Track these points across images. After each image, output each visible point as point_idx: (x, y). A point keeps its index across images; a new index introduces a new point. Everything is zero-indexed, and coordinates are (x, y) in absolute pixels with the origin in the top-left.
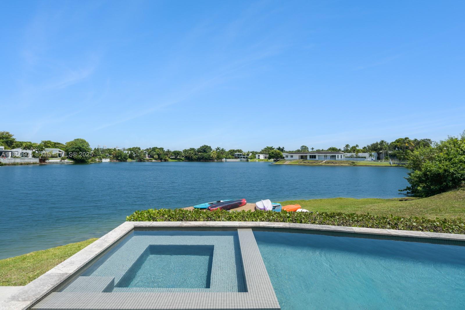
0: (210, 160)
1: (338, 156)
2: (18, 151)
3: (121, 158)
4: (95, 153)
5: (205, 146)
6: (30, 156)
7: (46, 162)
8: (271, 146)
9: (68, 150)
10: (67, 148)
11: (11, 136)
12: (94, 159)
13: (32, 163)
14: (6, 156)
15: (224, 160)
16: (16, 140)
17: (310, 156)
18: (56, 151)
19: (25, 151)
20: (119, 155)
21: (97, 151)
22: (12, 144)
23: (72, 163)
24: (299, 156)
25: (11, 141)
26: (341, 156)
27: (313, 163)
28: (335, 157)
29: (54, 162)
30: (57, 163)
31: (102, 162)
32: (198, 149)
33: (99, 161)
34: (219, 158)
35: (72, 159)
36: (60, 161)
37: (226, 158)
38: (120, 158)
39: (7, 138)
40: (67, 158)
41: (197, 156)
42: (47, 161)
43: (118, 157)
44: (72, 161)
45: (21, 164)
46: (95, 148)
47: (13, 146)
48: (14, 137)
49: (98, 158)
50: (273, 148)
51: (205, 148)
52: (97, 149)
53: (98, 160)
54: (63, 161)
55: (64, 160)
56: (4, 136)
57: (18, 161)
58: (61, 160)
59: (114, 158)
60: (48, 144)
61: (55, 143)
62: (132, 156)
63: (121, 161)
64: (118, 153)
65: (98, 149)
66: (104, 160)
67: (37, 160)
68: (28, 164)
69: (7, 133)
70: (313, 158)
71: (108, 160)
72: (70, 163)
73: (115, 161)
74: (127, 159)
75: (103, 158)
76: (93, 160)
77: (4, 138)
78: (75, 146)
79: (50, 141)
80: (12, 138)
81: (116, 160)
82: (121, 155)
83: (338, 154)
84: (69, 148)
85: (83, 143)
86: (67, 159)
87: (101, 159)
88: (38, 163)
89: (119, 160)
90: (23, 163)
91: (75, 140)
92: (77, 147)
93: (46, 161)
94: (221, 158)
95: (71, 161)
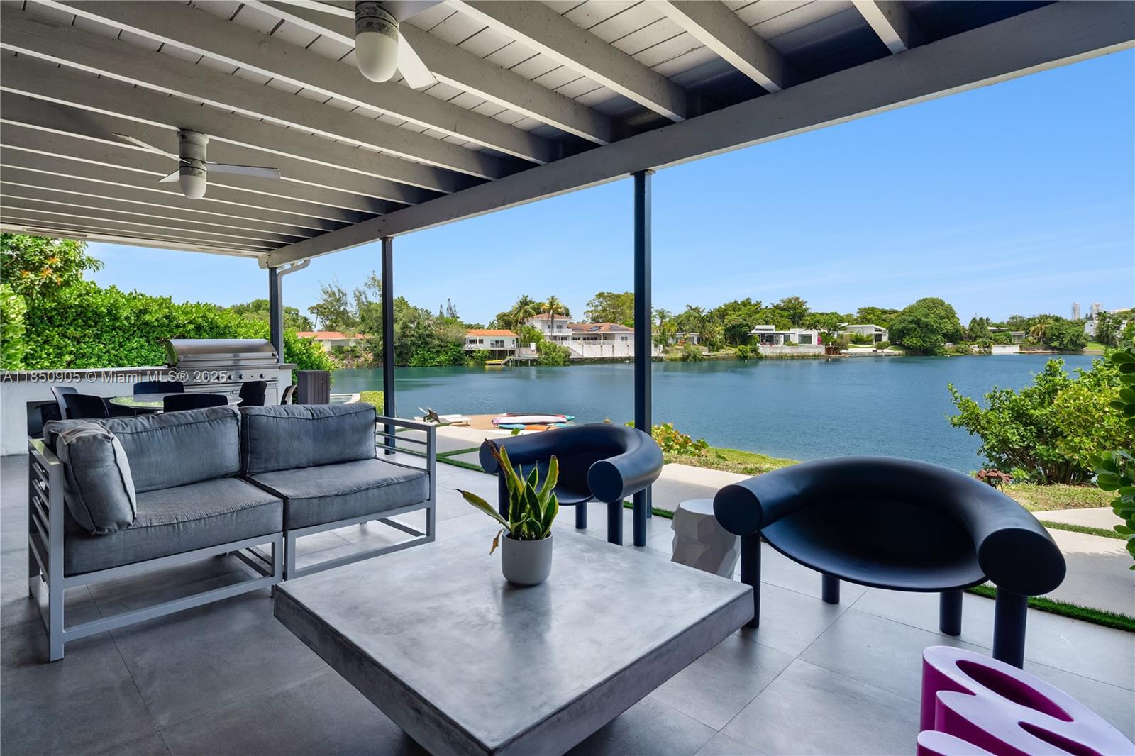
2: (796, 333)
3: (1061, 343)
4: (971, 330)
6: (815, 341)
7: (840, 354)
9: (893, 325)
10: (892, 323)
11: (801, 304)
12: (963, 346)
13: (811, 354)
14: (777, 343)
16: (810, 311)
18: (869, 330)
19: (808, 332)
20: (1055, 335)
21: (978, 325)
22: (801, 320)
23: (899, 355)
25: (800, 313)
29: (856, 354)
30: (863, 356)
31: (991, 353)
33: (980, 352)
35: (902, 346)
36: (874, 351)
38: (1055, 344)
39: (795, 309)
40: (891, 345)
42: (843, 351)
43: (1051, 340)
44: (901, 352)
45: (792, 357)
46: (974, 319)
47: (801, 322)
48: (807, 305)
49: (978, 343)
52: (978, 319)
53: (977, 349)
54: (879, 351)
55: (882, 348)
56: (790, 305)
57: (788, 351)
58: (875, 349)
59: (1039, 342)
60: (869, 314)
61: (884, 312)
62: (1108, 336)
63: (1062, 350)
64: (1052, 328)
65: (981, 319)
66: (997, 350)
67: (822, 350)
68: (803, 357)
69: (797, 299)
71: (1013, 349)
72: (895, 355)
73: (1041, 351)
74: (1083, 346)
75: (997, 342)
76: (960, 350)
77: (790, 308)
78: (906, 318)
79: (873, 309)
80: (804, 307)
81: (1046, 350)
82: (1063, 334)
84: (896, 321)
85: (936, 307)
86: (890, 347)
87: (989, 346)
88: (823, 356)
89: (1053, 348)
90: (795, 354)
91: (919, 301)
92: (910, 318)
93: (841, 352)
95: (897, 352)
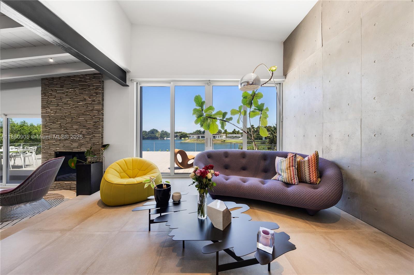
0: (156, 138)
1: (217, 136)
5: (153, 129)
8: (199, 130)
15: (165, 138)
17: (202, 137)
24: (197, 136)
26: (218, 136)
27: (202, 141)
28: (215, 137)
32: (148, 131)
34: (162, 137)
37: (167, 137)
41: (147, 136)
50: (201, 130)
51: (153, 131)
70: (203, 138)
83: (218, 135)
94: (163, 138)
